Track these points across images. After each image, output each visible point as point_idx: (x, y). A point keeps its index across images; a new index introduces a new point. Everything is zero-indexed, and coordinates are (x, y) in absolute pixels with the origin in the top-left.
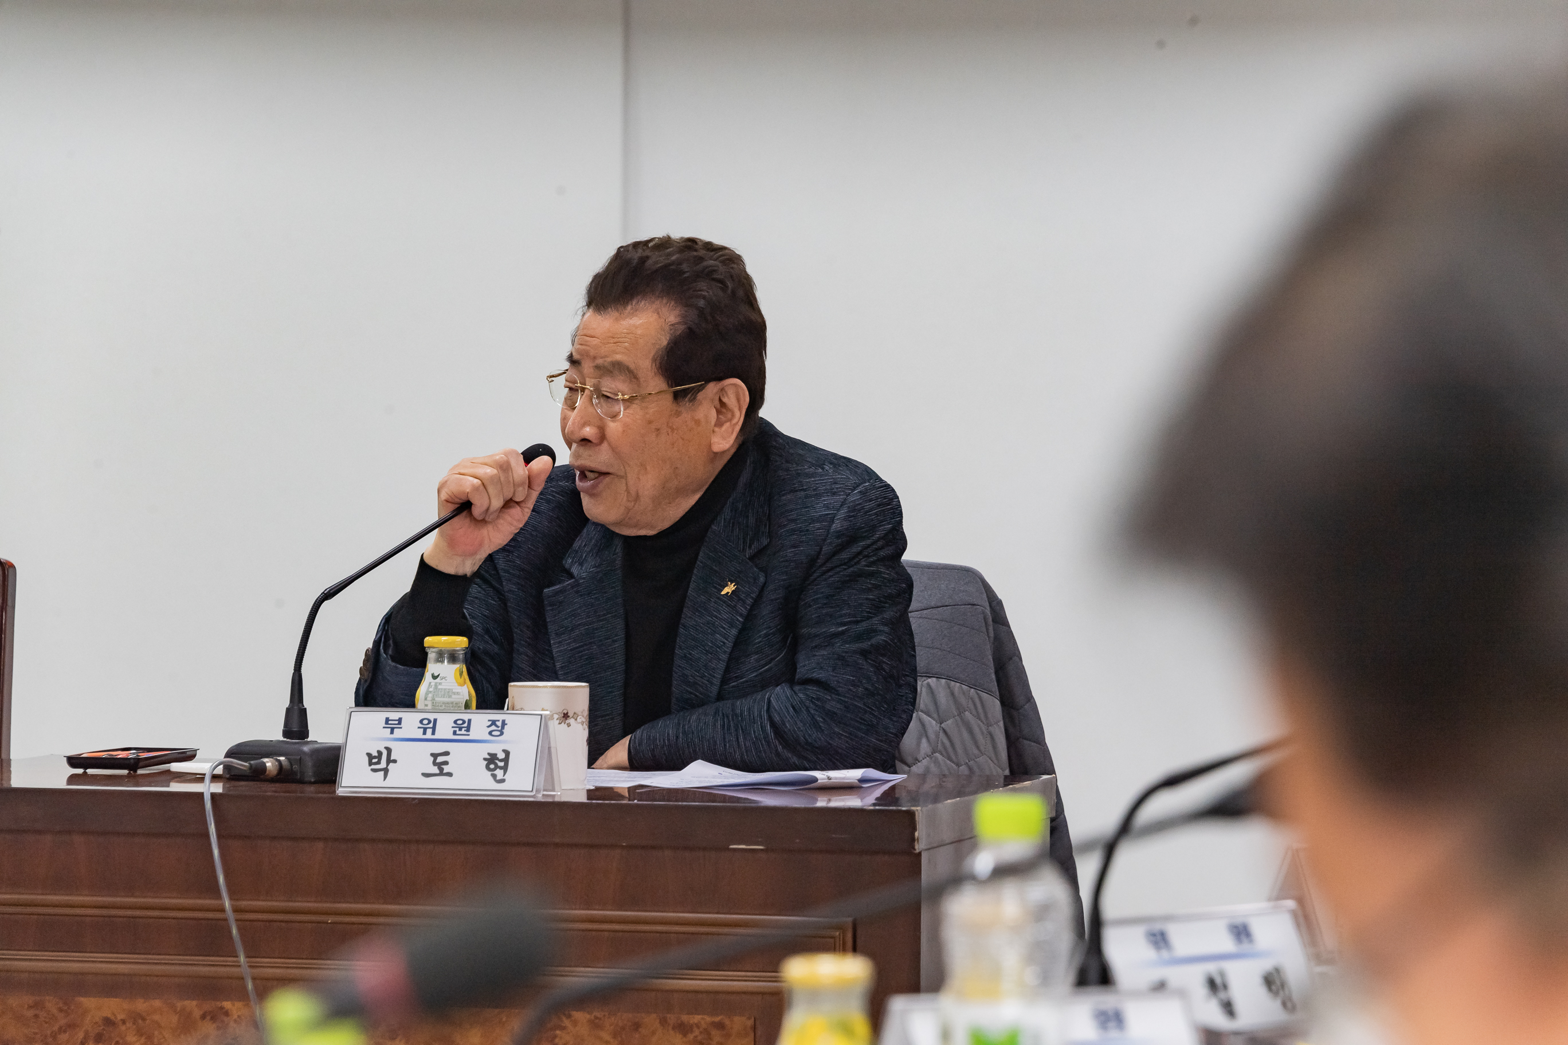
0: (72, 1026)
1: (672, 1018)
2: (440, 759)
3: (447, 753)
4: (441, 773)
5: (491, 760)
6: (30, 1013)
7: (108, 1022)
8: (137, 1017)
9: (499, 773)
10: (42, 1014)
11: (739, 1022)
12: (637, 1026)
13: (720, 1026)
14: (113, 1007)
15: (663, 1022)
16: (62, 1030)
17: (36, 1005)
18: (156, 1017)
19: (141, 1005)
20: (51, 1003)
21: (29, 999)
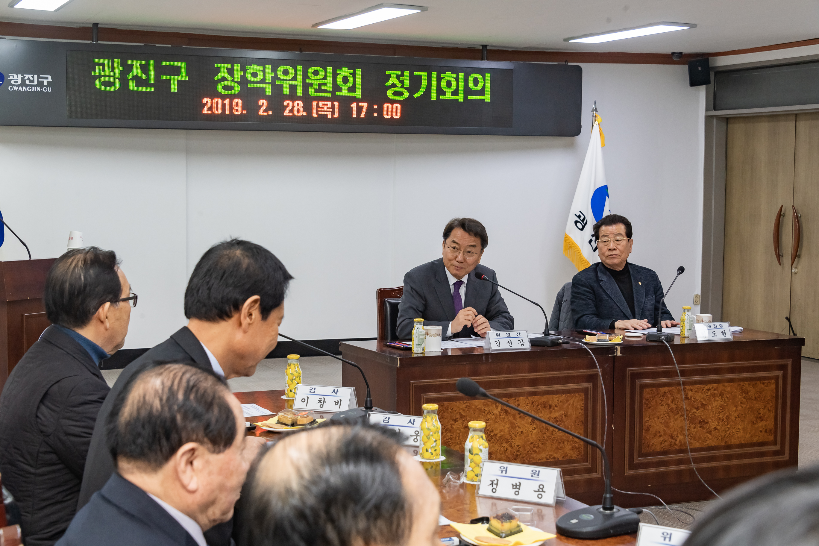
0: (658, 394)
1: (762, 382)
2: (714, 333)
3: (714, 332)
4: (715, 336)
5: (722, 332)
6: (650, 392)
7: (665, 392)
8: (670, 391)
9: (725, 335)
10: (653, 392)
11: (773, 381)
12: (756, 384)
13: (769, 382)
14: (666, 389)
15: (760, 383)
16: (656, 395)
17: (652, 390)
18: (673, 391)
19: (670, 388)
20: (654, 389)
21: (650, 389)
